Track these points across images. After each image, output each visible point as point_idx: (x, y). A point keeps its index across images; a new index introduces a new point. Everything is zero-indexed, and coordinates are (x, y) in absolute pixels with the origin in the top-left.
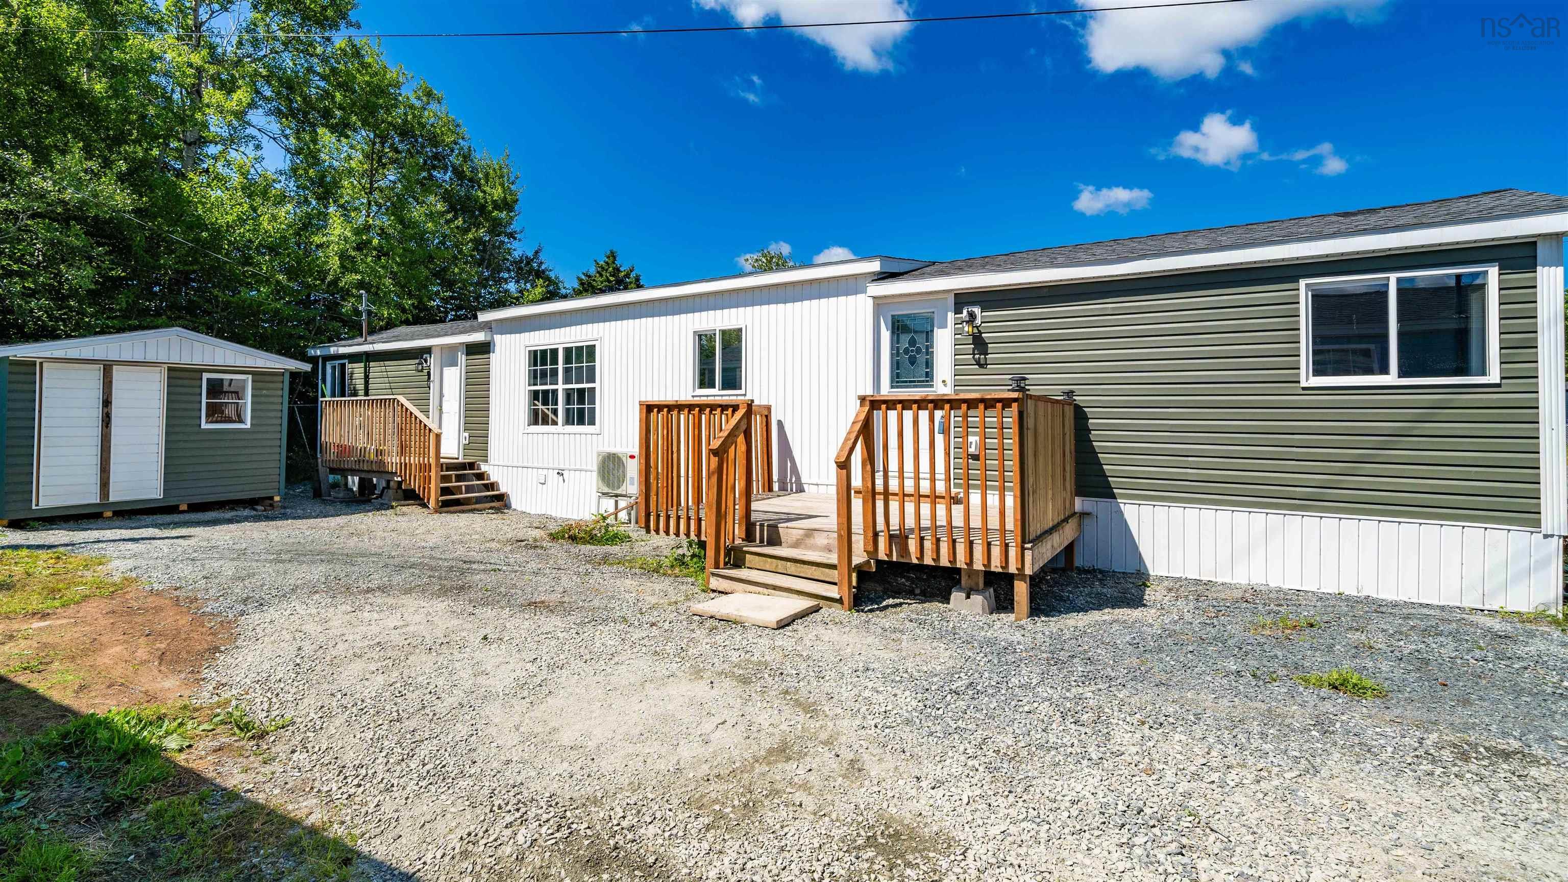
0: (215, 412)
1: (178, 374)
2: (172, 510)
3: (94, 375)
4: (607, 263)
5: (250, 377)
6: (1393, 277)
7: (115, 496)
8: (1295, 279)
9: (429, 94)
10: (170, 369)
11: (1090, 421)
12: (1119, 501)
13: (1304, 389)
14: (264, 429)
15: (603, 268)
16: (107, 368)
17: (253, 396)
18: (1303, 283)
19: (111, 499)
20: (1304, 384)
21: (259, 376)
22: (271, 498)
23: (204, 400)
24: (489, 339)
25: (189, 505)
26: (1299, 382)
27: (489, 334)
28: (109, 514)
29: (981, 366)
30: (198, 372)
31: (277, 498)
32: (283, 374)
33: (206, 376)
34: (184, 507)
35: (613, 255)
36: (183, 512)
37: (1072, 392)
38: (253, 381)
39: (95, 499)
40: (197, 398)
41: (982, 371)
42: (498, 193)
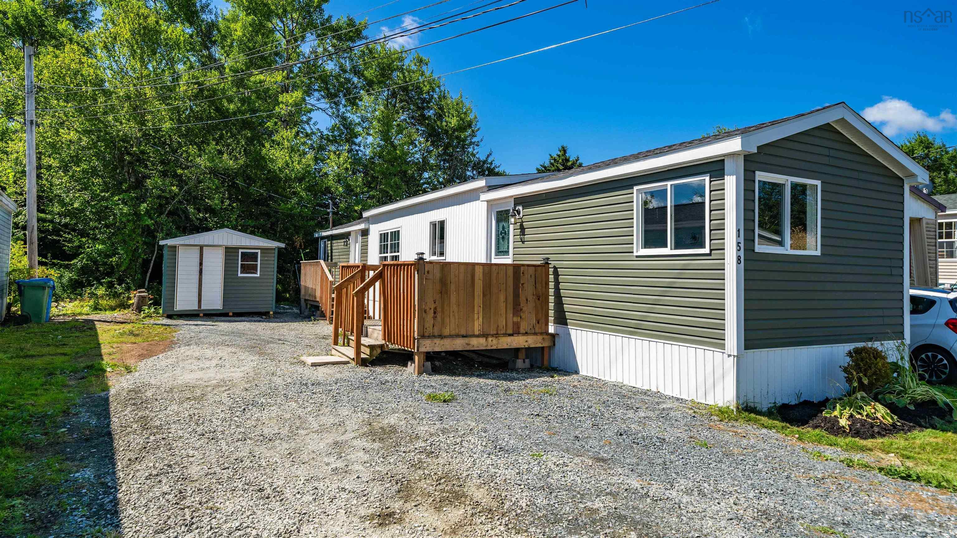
0: (245, 269)
1: (230, 250)
2: (225, 315)
3: (197, 250)
4: (559, 156)
5: (259, 251)
6: (669, 183)
7: (203, 307)
8: (631, 187)
9: (421, 61)
10: (226, 248)
11: (560, 277)
12: (569, 327)
13: (637, 257)
14: (265, 277)
15: (555, 160)
16: (201, 248)
17: (261, 260)
18: (636, 188)
19: (202, 308)
20: (635, 254)
21: (264, 250)
22: (269, 312)
23: (240, 263)
24: (367, 227)
25: (233, 313)
26: (633, 252)
27: (367, 224)
28: (202, 315)
29: (523, 242)
30: (237, 249)
31: (271, 313)
32: (274, 249)
33: (240, 251)
34: (231, 314)
35: (564, 150)
36: (231, 316)
37: (548, 259)
38: (261, 253)
39: (196, 308)
40: (236, 262)
41: (523, 246)
42: (454, 122)
